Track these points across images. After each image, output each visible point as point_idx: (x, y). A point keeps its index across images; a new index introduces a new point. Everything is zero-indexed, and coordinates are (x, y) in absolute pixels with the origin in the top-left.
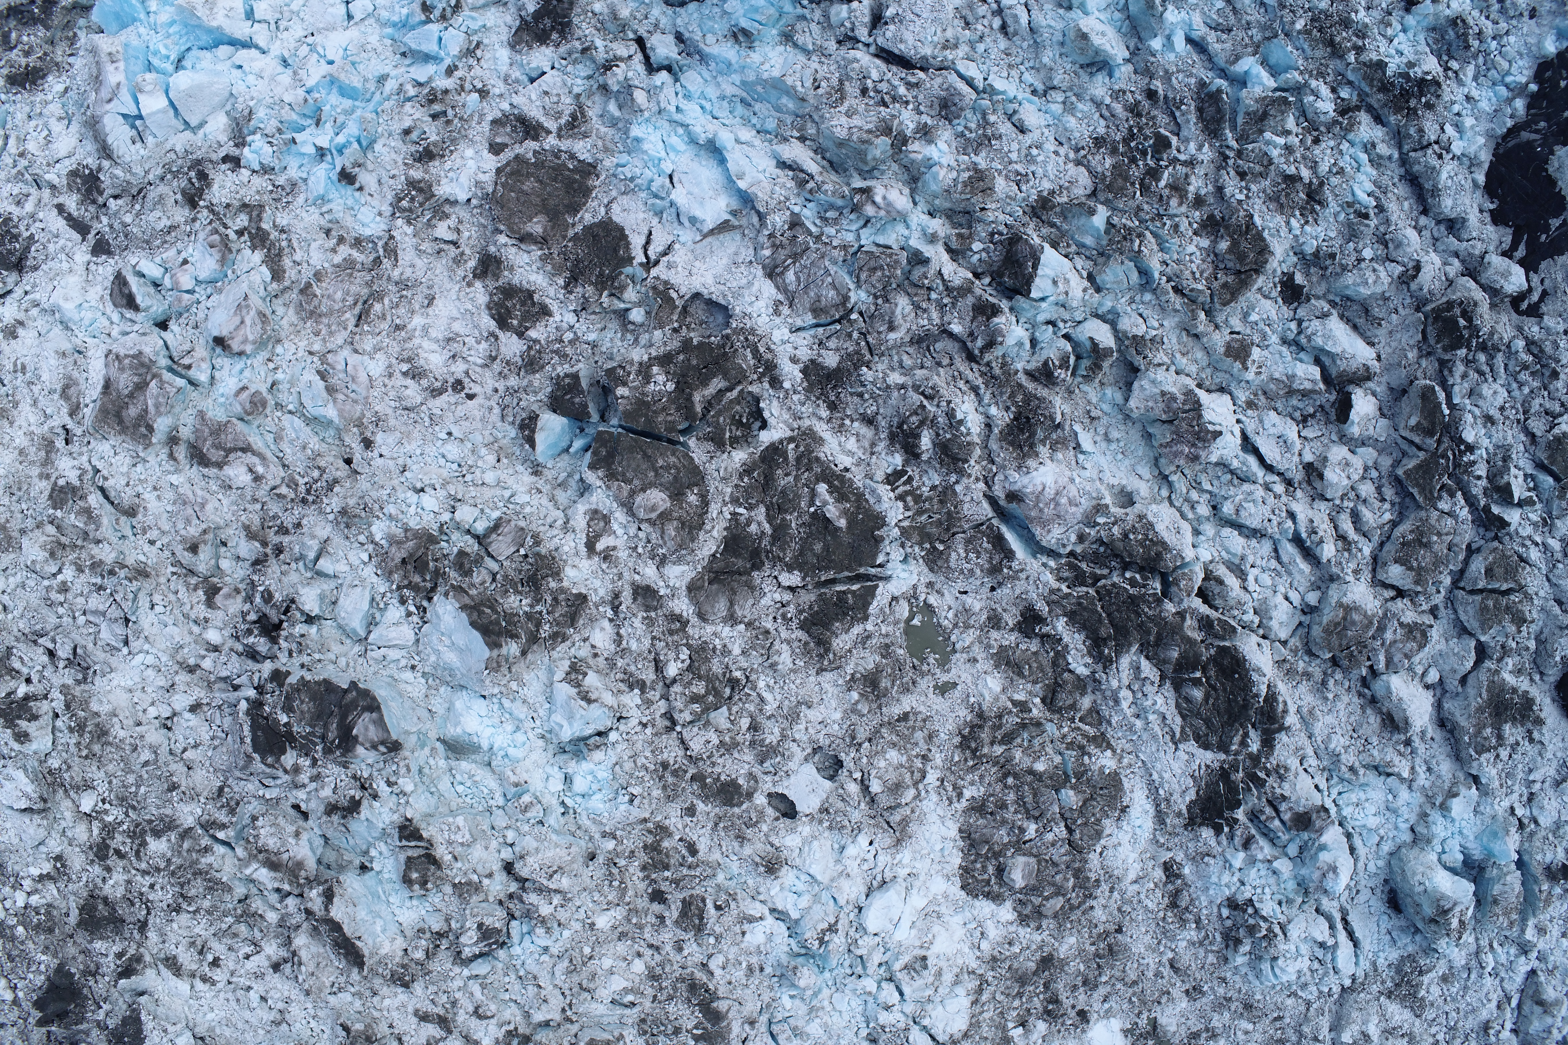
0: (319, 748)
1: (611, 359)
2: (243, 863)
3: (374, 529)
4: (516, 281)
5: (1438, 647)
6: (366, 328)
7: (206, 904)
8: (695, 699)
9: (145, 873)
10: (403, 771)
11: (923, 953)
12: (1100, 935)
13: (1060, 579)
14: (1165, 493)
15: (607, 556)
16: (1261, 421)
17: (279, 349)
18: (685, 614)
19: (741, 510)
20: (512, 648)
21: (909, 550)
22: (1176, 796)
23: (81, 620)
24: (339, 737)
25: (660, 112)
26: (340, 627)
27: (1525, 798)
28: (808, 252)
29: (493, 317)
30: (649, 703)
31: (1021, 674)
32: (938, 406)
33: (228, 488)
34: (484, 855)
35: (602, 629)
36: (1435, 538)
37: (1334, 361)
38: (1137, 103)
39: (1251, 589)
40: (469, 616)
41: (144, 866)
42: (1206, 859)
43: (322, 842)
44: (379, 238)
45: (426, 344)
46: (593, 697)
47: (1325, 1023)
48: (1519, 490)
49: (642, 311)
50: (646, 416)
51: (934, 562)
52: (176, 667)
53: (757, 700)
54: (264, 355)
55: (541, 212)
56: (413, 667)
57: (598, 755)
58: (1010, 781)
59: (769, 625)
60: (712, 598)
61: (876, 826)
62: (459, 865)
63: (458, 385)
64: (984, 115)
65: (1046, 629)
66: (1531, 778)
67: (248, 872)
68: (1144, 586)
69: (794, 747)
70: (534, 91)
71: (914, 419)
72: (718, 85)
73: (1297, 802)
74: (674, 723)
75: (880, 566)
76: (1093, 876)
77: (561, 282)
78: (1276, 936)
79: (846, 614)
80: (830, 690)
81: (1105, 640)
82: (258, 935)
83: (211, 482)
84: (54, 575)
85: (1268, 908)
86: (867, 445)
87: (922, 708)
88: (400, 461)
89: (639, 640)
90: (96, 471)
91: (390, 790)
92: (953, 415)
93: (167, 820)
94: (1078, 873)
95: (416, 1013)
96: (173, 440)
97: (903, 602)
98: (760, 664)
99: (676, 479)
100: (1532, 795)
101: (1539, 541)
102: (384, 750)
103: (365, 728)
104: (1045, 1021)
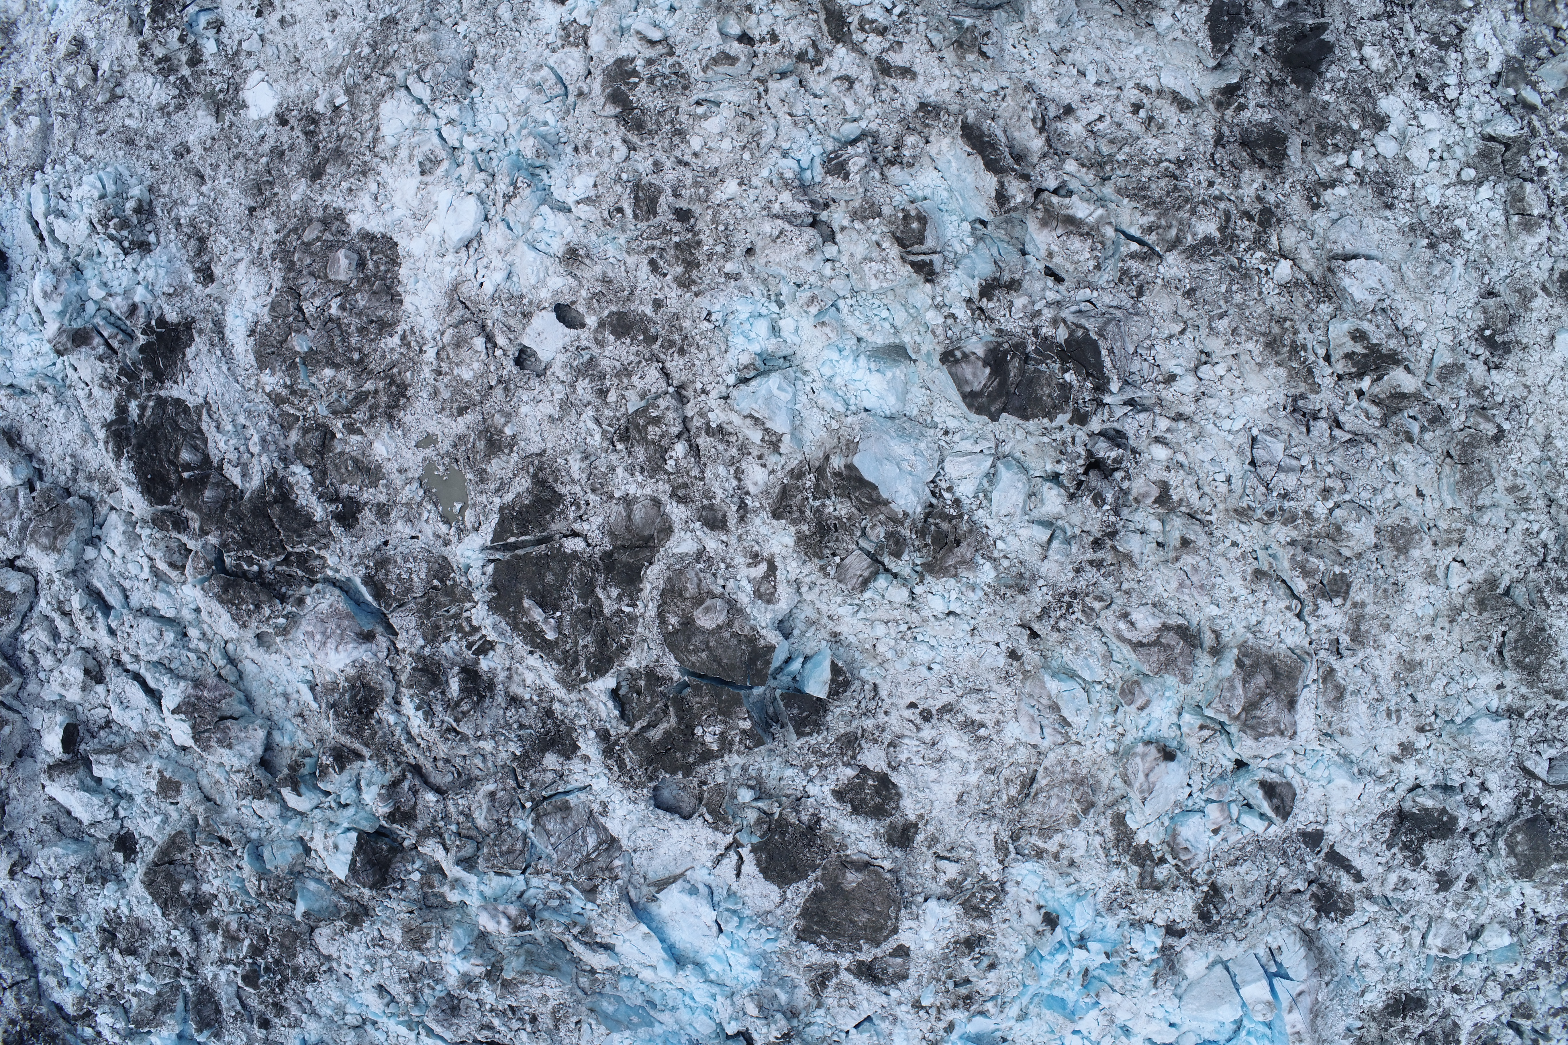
0: (1031, 348)
1: (770, 750)
2: (1106, 220)
3: (993, 574)
4: (872, 823)
6: (1025, 770)
7: (1147, 172)
8: (656, 421)
9: (1219, 198)
10: (940, 331)
11: (426, 178)
12: (269, 204)
13: (322, 558)
14: (230, 647)
15: (755, 558)
16: (144, 722)
17: (1112, 746)
18: (674, 504)
19: (627, 609)
20: (837, 462)
21: (463, 579)
22: (204, 349)
23: (1305, 461)
24: (1007, 362)
25: (733, 994)
26: (1026, 470)
28: (575, 865)
29: (895, 786)
30: (702, 414)
31: (355, 461)
32: (443, 722)
33: (1157, 605)
34: (853, 249)
35: (755, 484)
37: (82, 782)
38: (277, 1015)
39: (145, 559)
40: (879, 496)
41: (1222, 205)
42: (171, 290)
43: (1026, 248)
44: (1016, 860)
45: (964, 755)
46: (749, 420)
47: (58, 133)
49: (740, 800)
50: (721, 701)
51: (441, 567)
52: (1196, 418)
53: (602, 420)
54: (1128, 740)
55: (850, 892)
56: (946, 433)
57: (745, 359)
58: (356, 356)
59: (592, 498)
60: (649, 521)
61: (477, 303)
62: (875, 238)
63: (926, 716)
64: (416, 1002)
65: (332, 508)
67: (1101, 212)
68: (239, 558)
69: (563, 377)
70: (866, 1010)
71: (465, 708)
72: (677, 1022)
73: (88, 356)
74: (676, 395)
75: (493, 561)
76: (278, 264)
77: (824, 825)
78: (100, 222)
79: (519, 512)
80: (532, 435)
81: (276, 501)
82: (1091, 144)
83: (1175, 609)
84: (1338, 506)
85: (109, 248)
86: (516, 678)
87: (446, 421)
88: (977, 639)
89: (717, 476)
90: (1299, 616)
91: (952, 310)
92: (426, 714)
93: (1196, 257)
94: (290, 266)
95: (914, 76)
96: (1216, 652)
97: (469, 526)
98: (599, 457)
99: (690, 641)
102: (957, 353)
103: (976, 377)
104: (317, 113)
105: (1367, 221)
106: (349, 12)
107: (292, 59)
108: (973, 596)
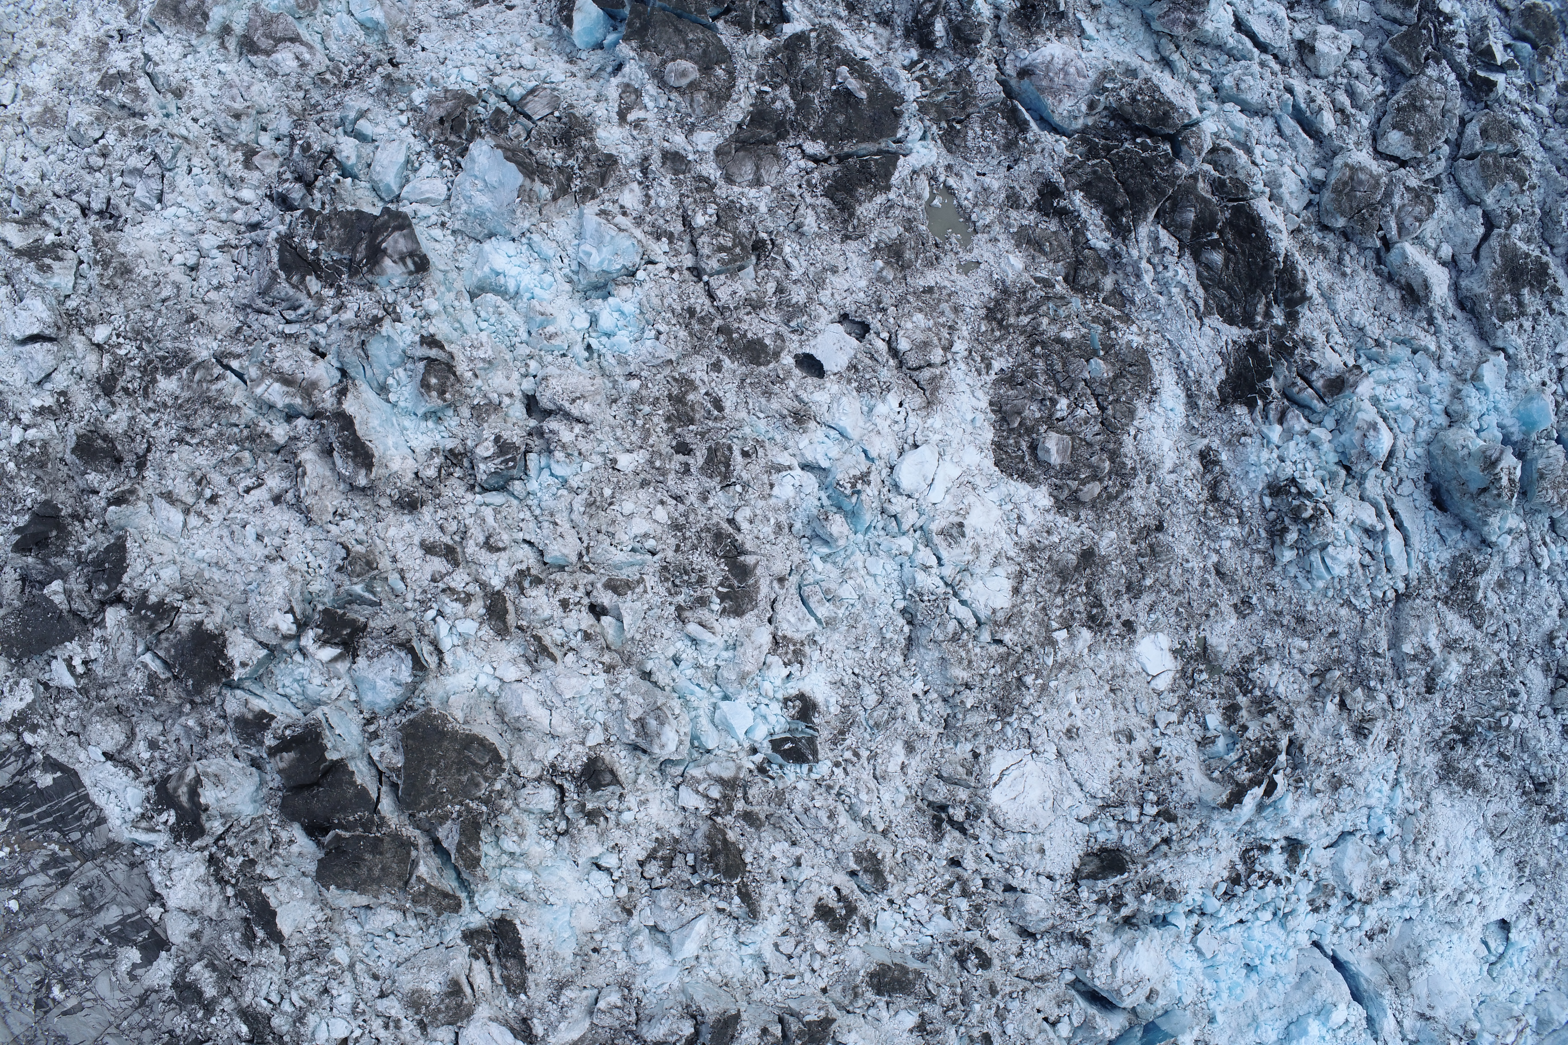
0: (345, 275)
2: (257, 382)
3: (414, 95)
5: (1447, 218)
7: (211, 432)
8: (721, 249)
9: (151, 410)
10: (428, 294)
11: (959, 519)
12: (1140, 531)
13: (1073, 153)
15: (637, 126)
18: (712, 177)
19: (766, 88)
20: (543, 189)
21: (927, 125)
22: (1206, 377)
23: (118, 181)
24: (367, 257)
26: (373, 187)
27: (1555, 376)
30: (677, 254)
31: (1042, 252)
33: (272, 74)
34: (505, 383)
35: (632, 190)
36: (1427, 102)
39: (1258, 162)
40: (506, 153)
41: (150, 404)
42: (1243, 439)
43: (338, 375)
46: (623, 228)
47: (1382, 635)
48: (1500, 55)
51: (953, 142)
53: (783, 267)
56: (443, 224)
57: (625, 292)
58: (1038, 349)
59: (795, 191)
60: (738, 163)
61: (905, 387)
62: (479, 382)
65: (1062, 203)
66: (1558, 350)
67: (259, 391)
68: (1155, 149)
69: (820, 309)
71: (927, 6)
73: (1328, 368)
74: (702, 274)
75: (901, 140)
76: (1129, 463)
78: (1323, 513)
79: (868, 181)
80: (855, 258)
82: (261, 467)
83: (257, 70)
84: (96, 141)
85: (1311, 484)
86: (884, 42)
87: (947, 283)
88: (442, 55)
89: (667, 198)
90: (148, 58)
91: (413, 311)
93: (181, 354)
94: (1114, 456)
95: (422, 545)
96: (226, 31)
97: (922, 176)
98: (786, 228)
99: (705, 52)
100: (1561, 371)
101: (1528, 107)
102: (412, 267)
103: (395, 242)
104: (1090, 628)
105: (19, 384)
106: (1052, 732)
107: (1119, 693)
108: (434, 74)
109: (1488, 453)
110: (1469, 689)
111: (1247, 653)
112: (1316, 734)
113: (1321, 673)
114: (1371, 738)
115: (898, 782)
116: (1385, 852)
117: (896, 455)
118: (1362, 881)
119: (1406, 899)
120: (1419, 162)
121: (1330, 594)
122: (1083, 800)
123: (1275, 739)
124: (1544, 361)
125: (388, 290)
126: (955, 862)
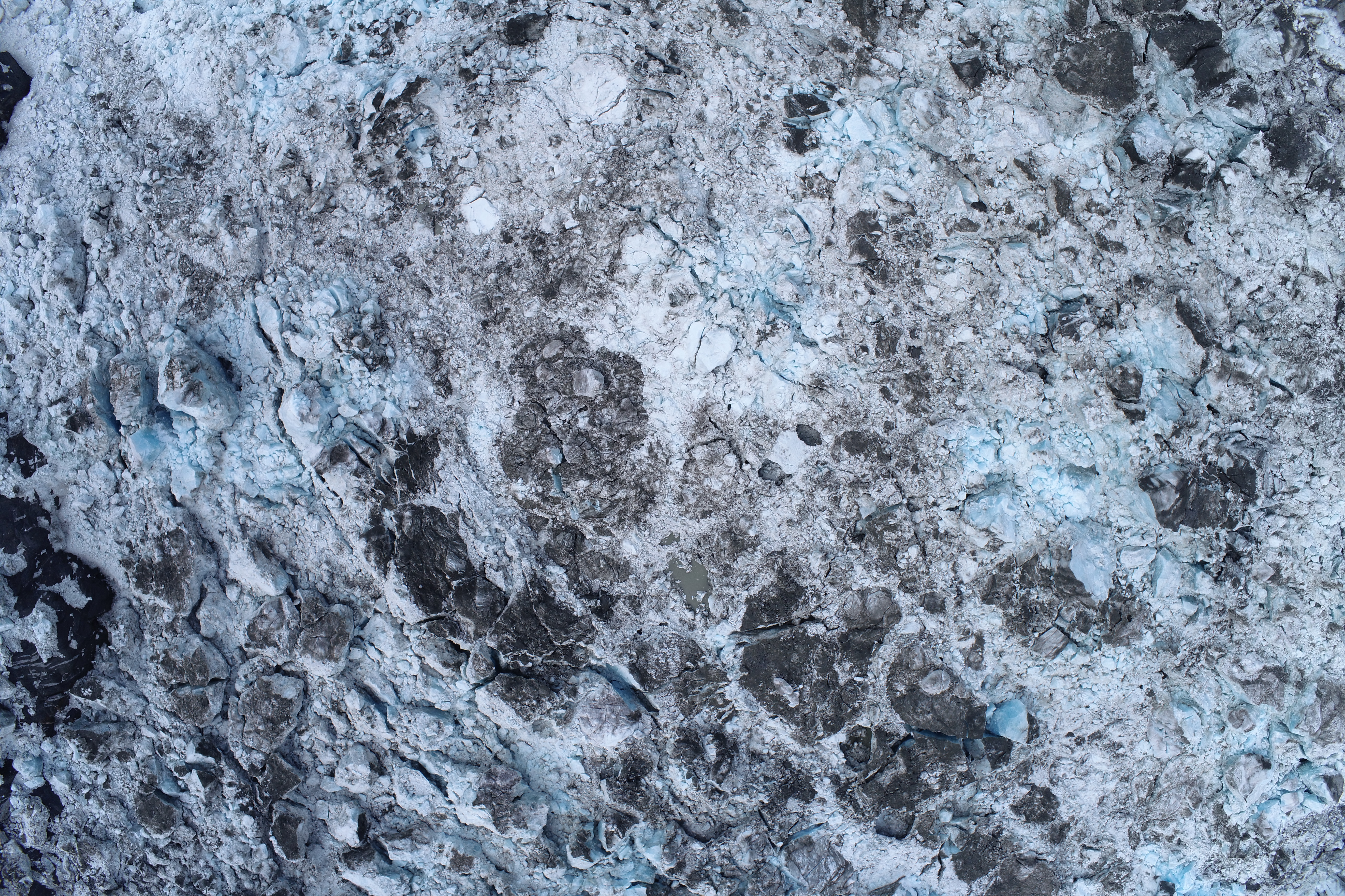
0: (1202, 472)
2: (1264, 374)
3: (1152, 640)
4: (1039, 828)
5: (236, 625)
6: (1151, 778)
7: (1292, 334)
8: (893, 528)
9: (1336, 352)
10: (1138, 460)
11: (675, 310)
12: (503, 319)
13: (587, 650)
14: (503, 732)
15: (967, 634)
16: (432, 806)
17: (1218, 757)
18: (902, 593)
19: (859, 680)
20: (1047, 564)
21: (718, 662)
22: (452, 458)
24: (1188, 487)
26: (1176, 557)
27: (124, 488)
28: (820, 890)
29: (1055, 797)
30: (930, 520)
31: (606, 559)
32: (706, 784)
33: (1259, 652)
34: (1069, 390)
35: (968, 575)
36: (261, 728)
37: (379, 868)
39: (415, 658)
40: (1083, 590)
41: (1337, 357)
42: (416, 405)
44: (1142, 845)
45: (1104, 768)
46: (982, 532)
47: (274, 244)
48: (193, 780)
49: (942, 820)
50: (942, 751)
51: (693, 650)
52: (1306, 518)
53: (835, 522)
54: (1230, 753)
55: (1022, 883)
56: (1119, 531)
57: (975, 480)
58: (608, 468)
59: (830, 589)
60: (880, 608)
61: (727, 424)
62: (1093, 387)
63: (1080, 742)
65: (592, 603)
66: (122, 509)
67: (1261, 368)
68: (515, 658)
69: (802, 487)
71: (724, 770)
73: (344, 472)
74: (908, 505)
75: (740, 646)
76: (517, 377)
77: (1005, 833)
78: (343, 340)
79: (767, 604)
80: (773, 536)
81: (540, 602)
82: (1251, 307)
83: (1271, 655)
85: (355, 366)
86: (756, 737)
87: (690, 522)
89: (940, 570)
91: (1147, 445)
92: (694, 780)
93: (1319, 398)
94: (532, 382)
95: (1126, 251)
96: (1301, 686)
97: (717, 616)
98: (836, 555)
99: (916, 704)
100: (117, 491)
101: (162, 734)
102: (1153, 480)
103: (1169, 499)
104: (543, 233)
106: (575, 140)
107: (514, 179)
108: (1139, 658)
109: (196, 398)
110: (190, 202)
111: (396, 224)
112: (333, 154)
113: (329, 208)
114: (284, 150)
115: (708, 89)
116: (260, 60)
117: (734, 360)
118: (282, 33)
119: (237, 22)
120: (264, 672)
121: (325, 277)
122: (542, 85)
123: (373, 145)
124: (134, 498)
125: (1168, 461)
126: (655, 26)
